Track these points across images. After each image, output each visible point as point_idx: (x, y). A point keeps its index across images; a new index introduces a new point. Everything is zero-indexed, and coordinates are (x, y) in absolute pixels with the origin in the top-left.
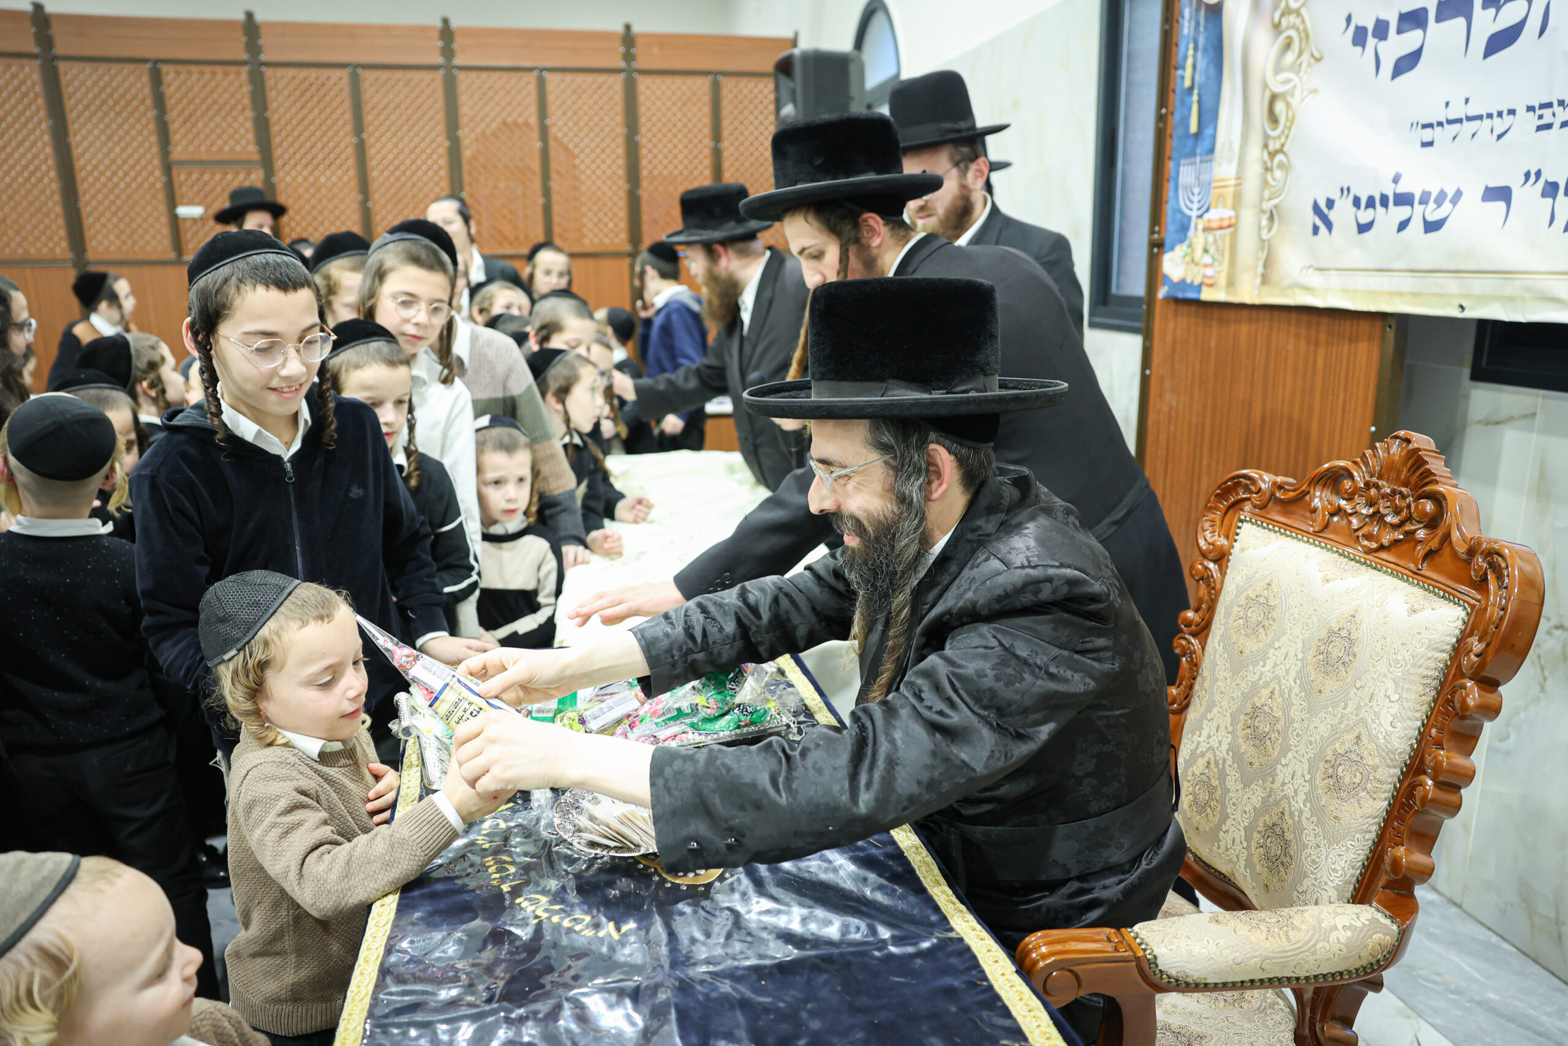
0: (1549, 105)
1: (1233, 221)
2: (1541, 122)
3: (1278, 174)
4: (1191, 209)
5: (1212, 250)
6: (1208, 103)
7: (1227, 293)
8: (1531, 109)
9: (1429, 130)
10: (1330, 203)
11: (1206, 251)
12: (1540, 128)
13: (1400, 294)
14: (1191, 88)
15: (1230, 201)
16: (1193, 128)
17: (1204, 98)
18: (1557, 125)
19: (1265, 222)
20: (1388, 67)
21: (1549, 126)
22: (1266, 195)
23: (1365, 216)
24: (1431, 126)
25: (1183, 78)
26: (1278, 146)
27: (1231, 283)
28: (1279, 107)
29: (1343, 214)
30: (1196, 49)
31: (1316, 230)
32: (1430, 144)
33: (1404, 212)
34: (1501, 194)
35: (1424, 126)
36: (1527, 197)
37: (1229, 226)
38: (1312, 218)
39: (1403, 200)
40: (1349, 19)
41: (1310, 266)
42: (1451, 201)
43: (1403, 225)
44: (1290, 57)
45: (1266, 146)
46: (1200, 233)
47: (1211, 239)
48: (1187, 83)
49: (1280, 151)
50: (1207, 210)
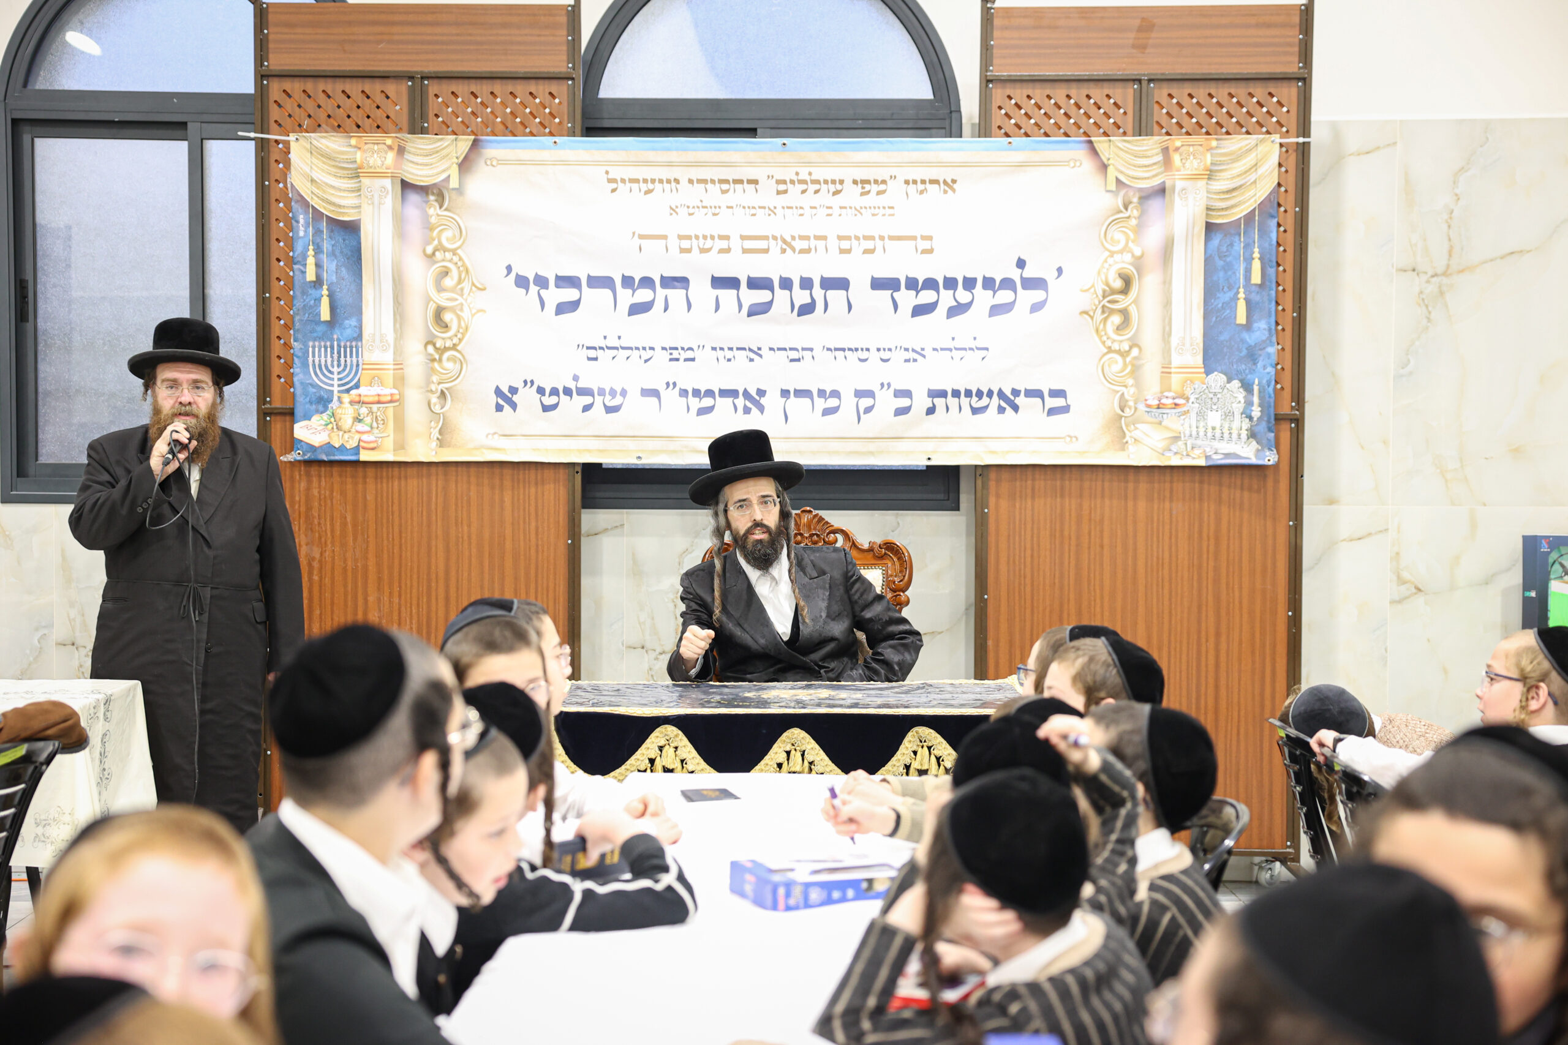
0: (676, 349)
1: (397, 397)
2: (671, 357)
3: (449, 365)
4: (332, 385)
5: (368, 420)
6: (345, 297)
7: (394, 455)
8: (664, 349)
9: (593, 351)
10: (514, 390)
11: (358, 420)
12: (671, 360)
13: (589, 451)
14: (318, 283)
15: (390, 381)
16: (325, 314)
17: (338, 295)
18: (682, 360)
19: (434, 399)
20: (551, 307)
21: (677, 360)
22: (435, 378)
23: (549, 401)
24: (594, 348)
25: (304, 273)
26: (449, 344)
27: (400, 446)
28: (447, 317)
29: (527, 398)
30: (318, 250)
31: (499, 408)
32: (596, 359)
33: (588, 400)
34: (655, 393)
35: (588, 348)
36: (670, 397)
37: (391, 401)
38: (493, 399)
39: (582, 392)
40: (509, 269)
41: (495, 433)
42: (621, 394)
43: (587, 408)
44: (448, 282)
45: (430, 342)
46: (347, 405)
47: (364, 410)
48: (311, 276)
49: (454, 347)
50: (357, 386)
